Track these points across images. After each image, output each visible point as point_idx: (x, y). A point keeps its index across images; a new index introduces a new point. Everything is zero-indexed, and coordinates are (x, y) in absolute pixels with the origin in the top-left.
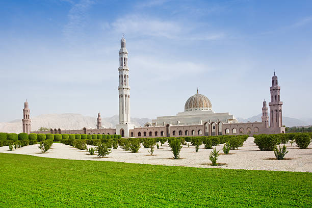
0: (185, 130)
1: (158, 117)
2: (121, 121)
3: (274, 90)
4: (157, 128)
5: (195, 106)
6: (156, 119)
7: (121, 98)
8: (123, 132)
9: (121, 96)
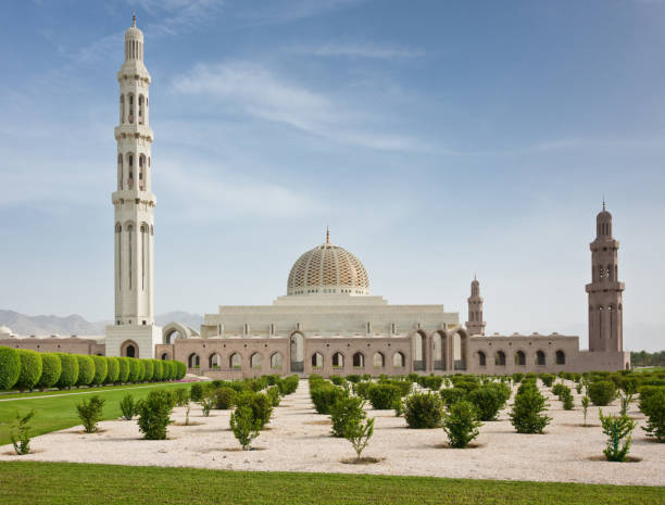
0: (353, 350)
1: (223, 309)
2: (125, 312)
3: (605, 249)
4: (258, 341)
5: (330, 279)
6: (217, 312)
7: (125, 234)
8: (131, 350)
9: (125, 228)
